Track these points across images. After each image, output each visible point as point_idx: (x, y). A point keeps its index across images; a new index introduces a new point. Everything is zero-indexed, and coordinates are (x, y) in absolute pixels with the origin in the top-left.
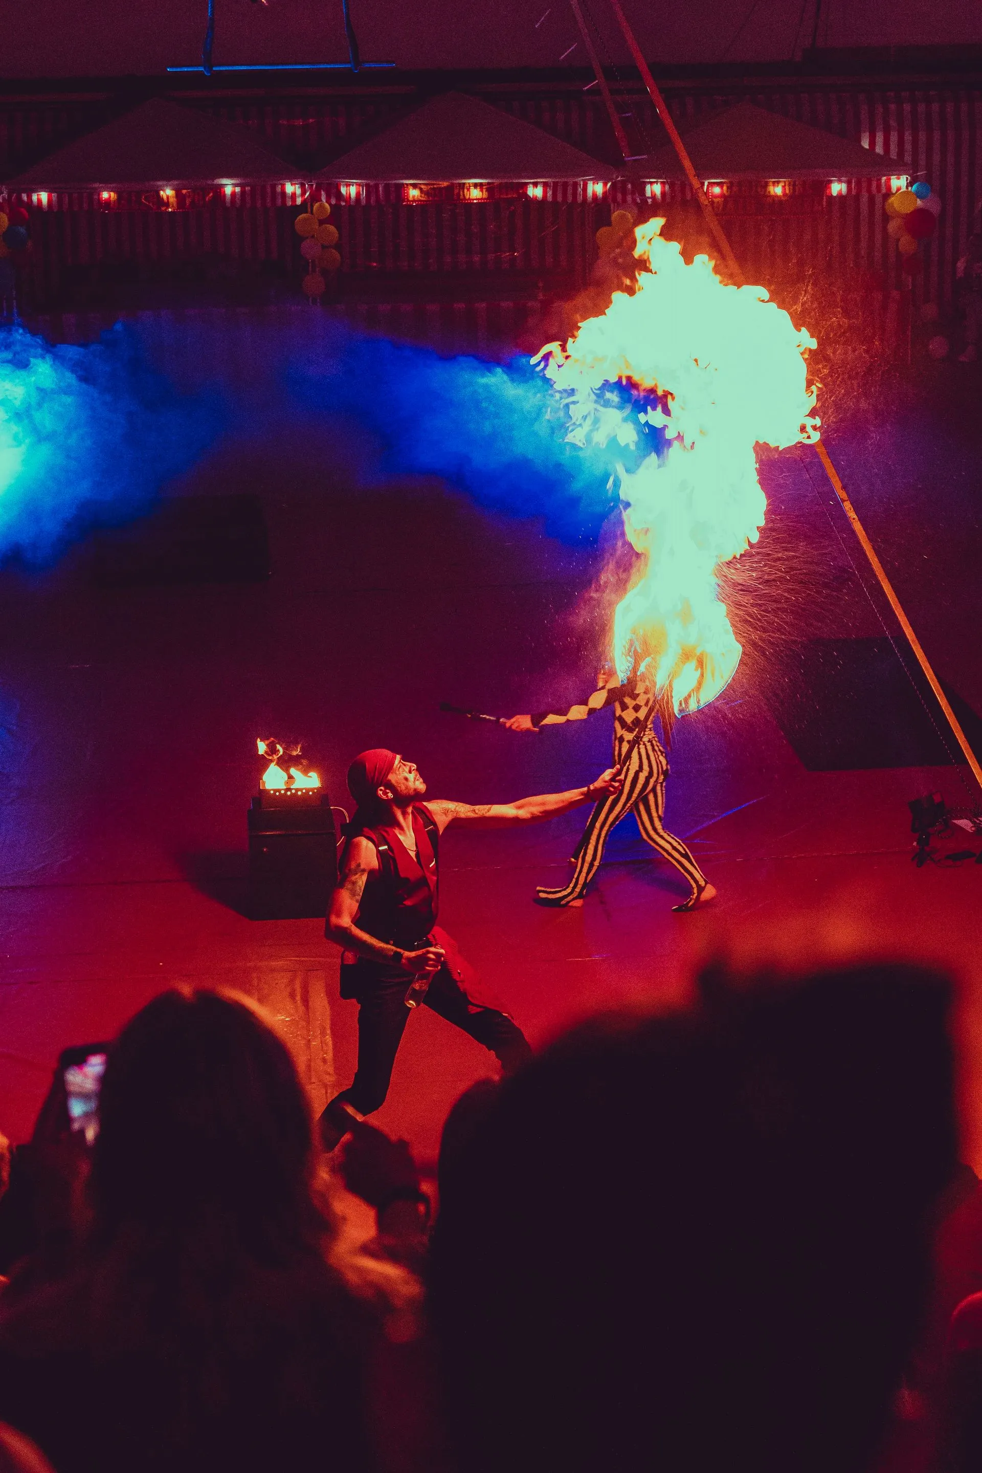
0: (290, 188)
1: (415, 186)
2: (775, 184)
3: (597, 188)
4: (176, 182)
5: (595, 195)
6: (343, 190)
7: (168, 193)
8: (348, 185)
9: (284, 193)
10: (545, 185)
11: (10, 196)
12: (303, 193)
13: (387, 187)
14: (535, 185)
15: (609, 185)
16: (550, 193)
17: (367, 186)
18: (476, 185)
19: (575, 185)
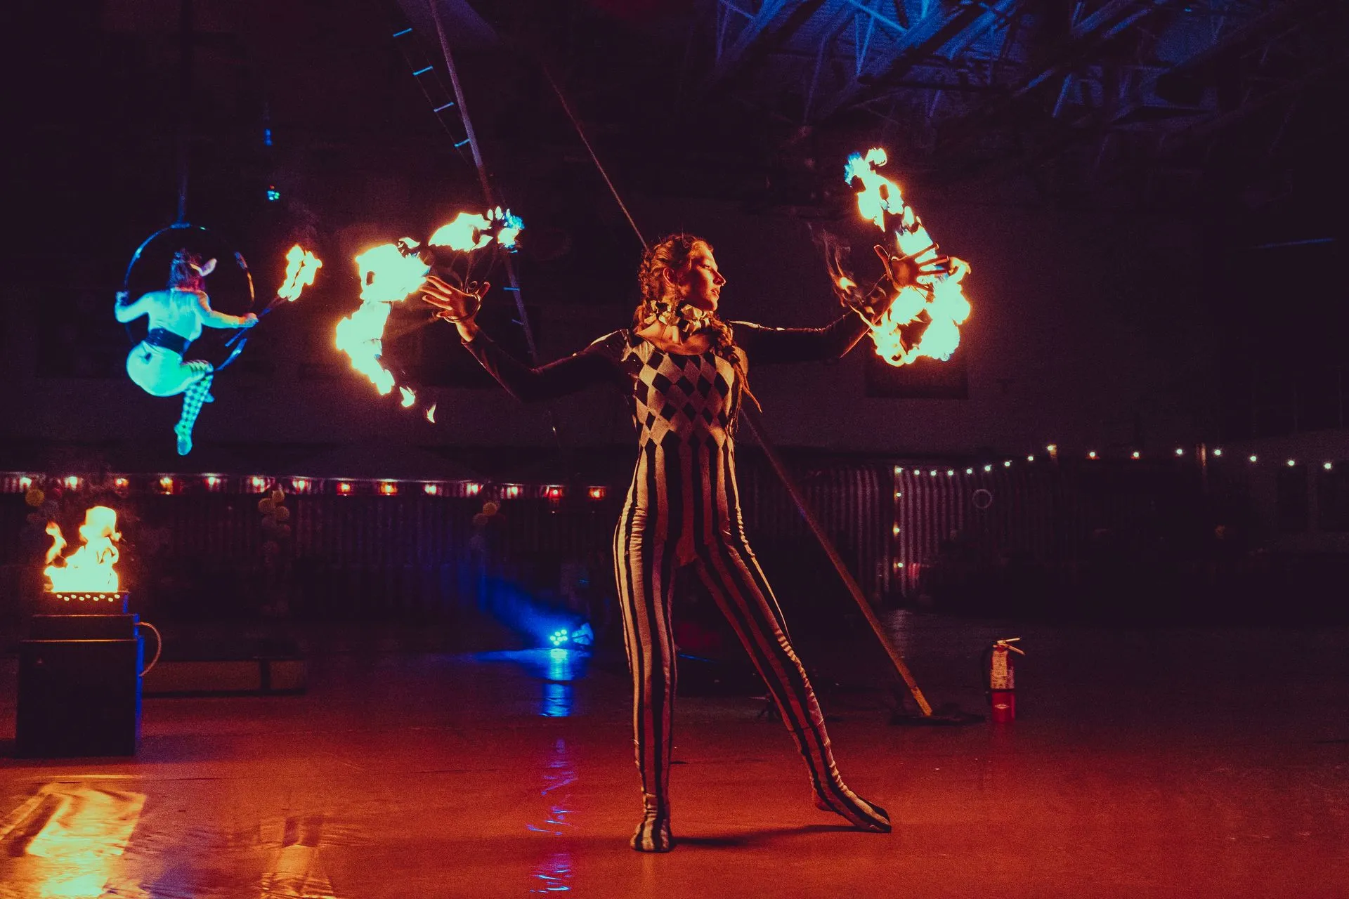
0: (257, 481)
1: (346, 482)
2: (595, 489)
3: (473, 488)
4: (172, 474)
5: (472, 493)
6: (295, 484)
7: (166, 481)
8: (298, 480)
9: (251, 485)
10: (438, 485)
11: (47, 480)
12: (266, 485)
13: (326, 482)
14: (431, 484)
15: (482, 487)
16: (441, 491)
17: (313, 482)
18: (389, 484)
19: (459, 486)
